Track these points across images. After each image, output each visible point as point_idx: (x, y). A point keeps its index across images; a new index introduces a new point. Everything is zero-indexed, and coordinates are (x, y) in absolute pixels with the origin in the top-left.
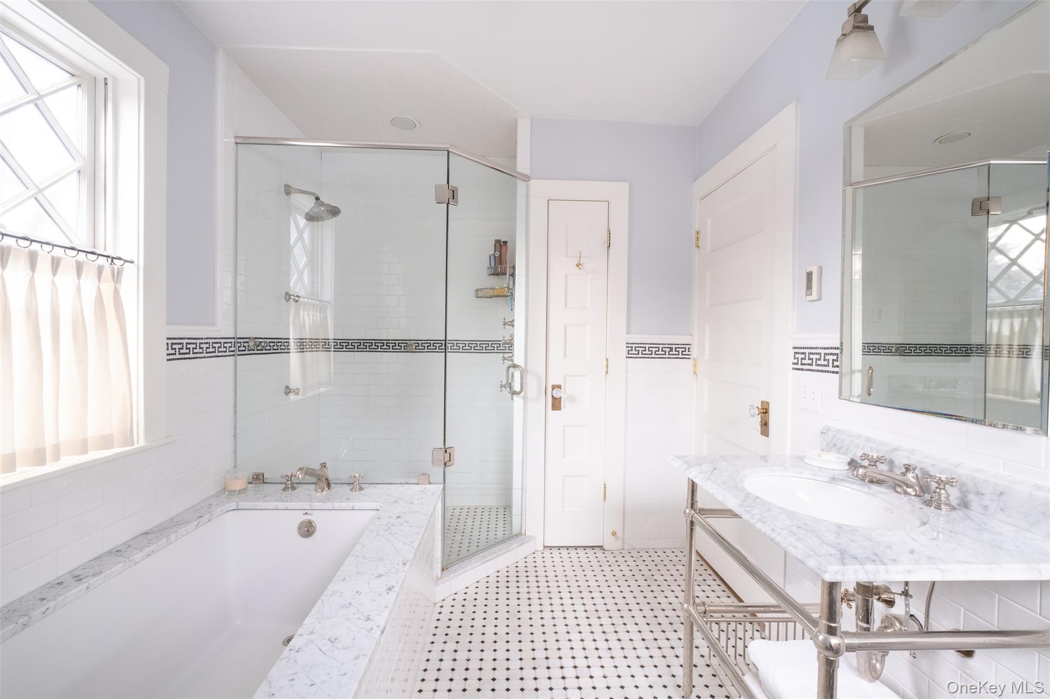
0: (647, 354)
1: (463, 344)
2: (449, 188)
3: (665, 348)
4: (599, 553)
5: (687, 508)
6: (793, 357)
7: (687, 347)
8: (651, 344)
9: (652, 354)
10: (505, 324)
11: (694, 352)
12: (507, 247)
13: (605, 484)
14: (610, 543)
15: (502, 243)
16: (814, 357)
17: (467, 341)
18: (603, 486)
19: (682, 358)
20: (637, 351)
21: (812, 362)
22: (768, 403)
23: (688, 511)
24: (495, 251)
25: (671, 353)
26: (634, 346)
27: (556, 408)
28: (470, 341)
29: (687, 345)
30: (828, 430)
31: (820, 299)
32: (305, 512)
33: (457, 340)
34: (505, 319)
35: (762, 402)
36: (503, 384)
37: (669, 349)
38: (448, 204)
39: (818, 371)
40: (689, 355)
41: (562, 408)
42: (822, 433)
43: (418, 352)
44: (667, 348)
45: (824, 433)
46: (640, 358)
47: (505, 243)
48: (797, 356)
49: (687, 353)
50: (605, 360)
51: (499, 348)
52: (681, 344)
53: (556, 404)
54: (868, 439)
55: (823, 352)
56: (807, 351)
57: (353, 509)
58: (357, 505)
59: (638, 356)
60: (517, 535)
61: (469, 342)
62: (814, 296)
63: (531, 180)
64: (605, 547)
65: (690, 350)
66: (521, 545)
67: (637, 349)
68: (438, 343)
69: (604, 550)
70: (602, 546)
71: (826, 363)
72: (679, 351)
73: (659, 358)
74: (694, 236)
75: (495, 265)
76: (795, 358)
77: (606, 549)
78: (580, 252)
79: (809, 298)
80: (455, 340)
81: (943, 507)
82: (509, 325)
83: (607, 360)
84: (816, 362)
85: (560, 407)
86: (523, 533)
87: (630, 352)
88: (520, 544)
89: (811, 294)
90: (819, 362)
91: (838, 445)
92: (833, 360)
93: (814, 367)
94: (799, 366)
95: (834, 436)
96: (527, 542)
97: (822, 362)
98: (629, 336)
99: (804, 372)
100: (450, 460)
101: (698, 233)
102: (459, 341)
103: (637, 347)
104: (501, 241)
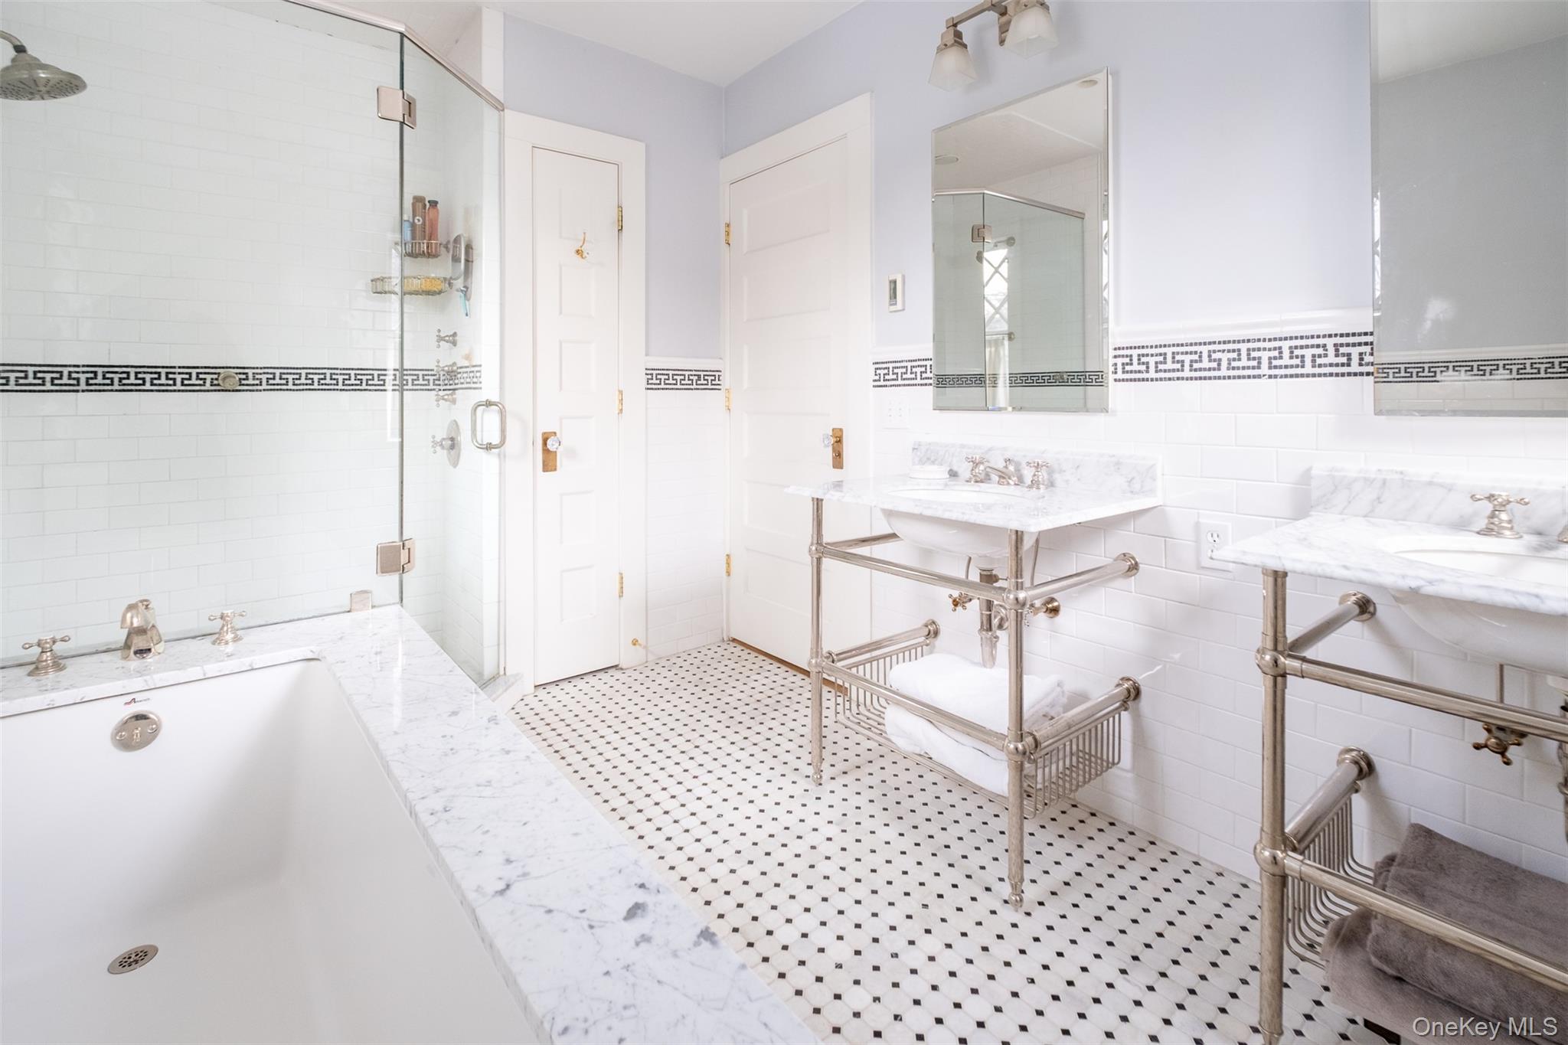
0: (670, 384)
1: (344, 374)
2: (403, 97)
3: (692, 375)
4: (618, 674)
5: (812, 544)
6: (874, 373)
7: (717, 374)
8: (675, 370)
9: (660, 384)
10: (440, 339)
11: (726, 381)
12: (438, 210)
13: (621, 574)
14: (628, 657)
15: (428, 205)
16: (899, 371)
17: (352, 369)
18: (617, 578)
19: (712, 389)
20: (659, 380)
21: (897, 377)
22: (841, 430)
23: (814, 548)
24: (414, 216)
25: (699, 382)
26: (654, 372)
27: (550, 469)
28: (358, 369)
29: (717, 371)
30: (919, 445)
31: (904, 310)
32: (129, 698)
33: (331, 369)
34: (439, 331)
35: (833, 430)
36: (438, 439)
37: (696, 377)
38: (402, 123)
39: (904, 385)
40: (719, 385)
41: (558, 468)
42: (914, 449)
43: (243, 391)
44: (695, 375)
45: (916, 449)
46: (663, 389)
47: (434, 204)
48: (878, 372)
49: (717, 382)
50: (617, 393)
51: (416, 382)
52: (710, 371)
53: (549, 461)
54: (963, 446)
55: (909, 364)
56: (891, 366)
57: (252, 669)
58: (259, 660)
59: (659, 387)
60: (494, 678)
61: (358, 372)
62: (899, 306)
63: (506, 110)
64: (623, 665)
65: (721, 378)
66: (506, 690)
67: (659, 377)
68: (290, 374)
69: (622, 669)
70: (616, 666)
71: (913, 376)
72: (707, 380)
73: (685, 389)
74: (723, 229)
75: (413, 238)
76: (876, 375)
77: (624, 667)
78: (585, 233)
79: (893, 308)
80: (328, 369)
81: (1041, 486)
82: (447, 342)
83: (621, 392)
84: (902, 376)
85: (556, 466)
86: (502, 672)
87: (650, 382)
88: (504, 688)
89: (896, 304)
90: (904, 376)
91: (932, 459)
92: (921, 372)
93: (900, 382)
94: (882, 383)
95: (927, 450)
96: (513, 684)
97: (909, 376)
98: (648, 357)
99: (887, 388)
100: (409, 562)
101: (728, 225)
102: (337, 369)
103: (659, 374)
104: (424, 199)
